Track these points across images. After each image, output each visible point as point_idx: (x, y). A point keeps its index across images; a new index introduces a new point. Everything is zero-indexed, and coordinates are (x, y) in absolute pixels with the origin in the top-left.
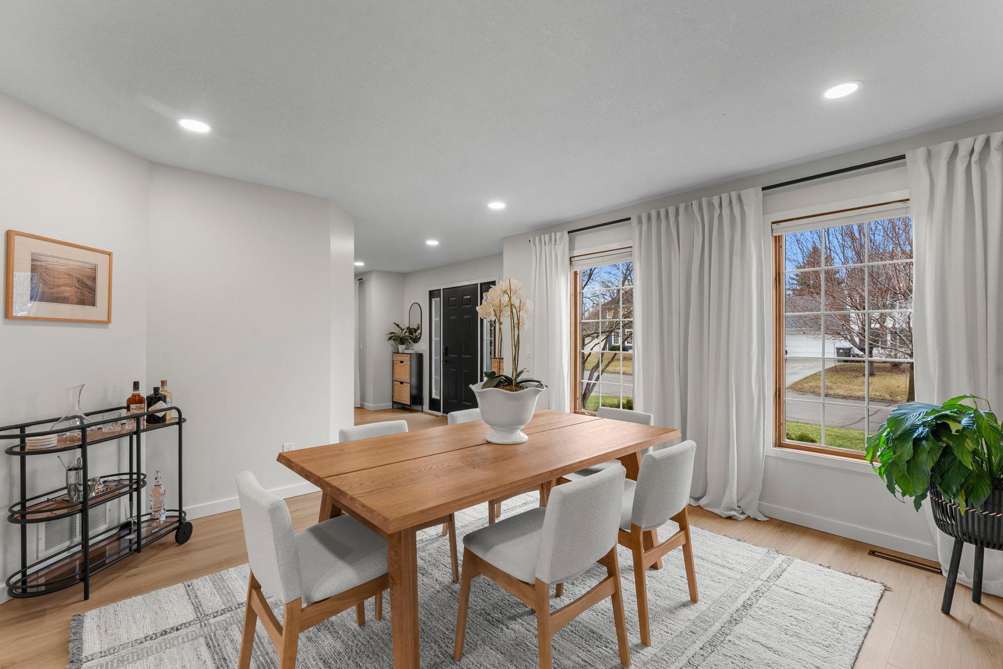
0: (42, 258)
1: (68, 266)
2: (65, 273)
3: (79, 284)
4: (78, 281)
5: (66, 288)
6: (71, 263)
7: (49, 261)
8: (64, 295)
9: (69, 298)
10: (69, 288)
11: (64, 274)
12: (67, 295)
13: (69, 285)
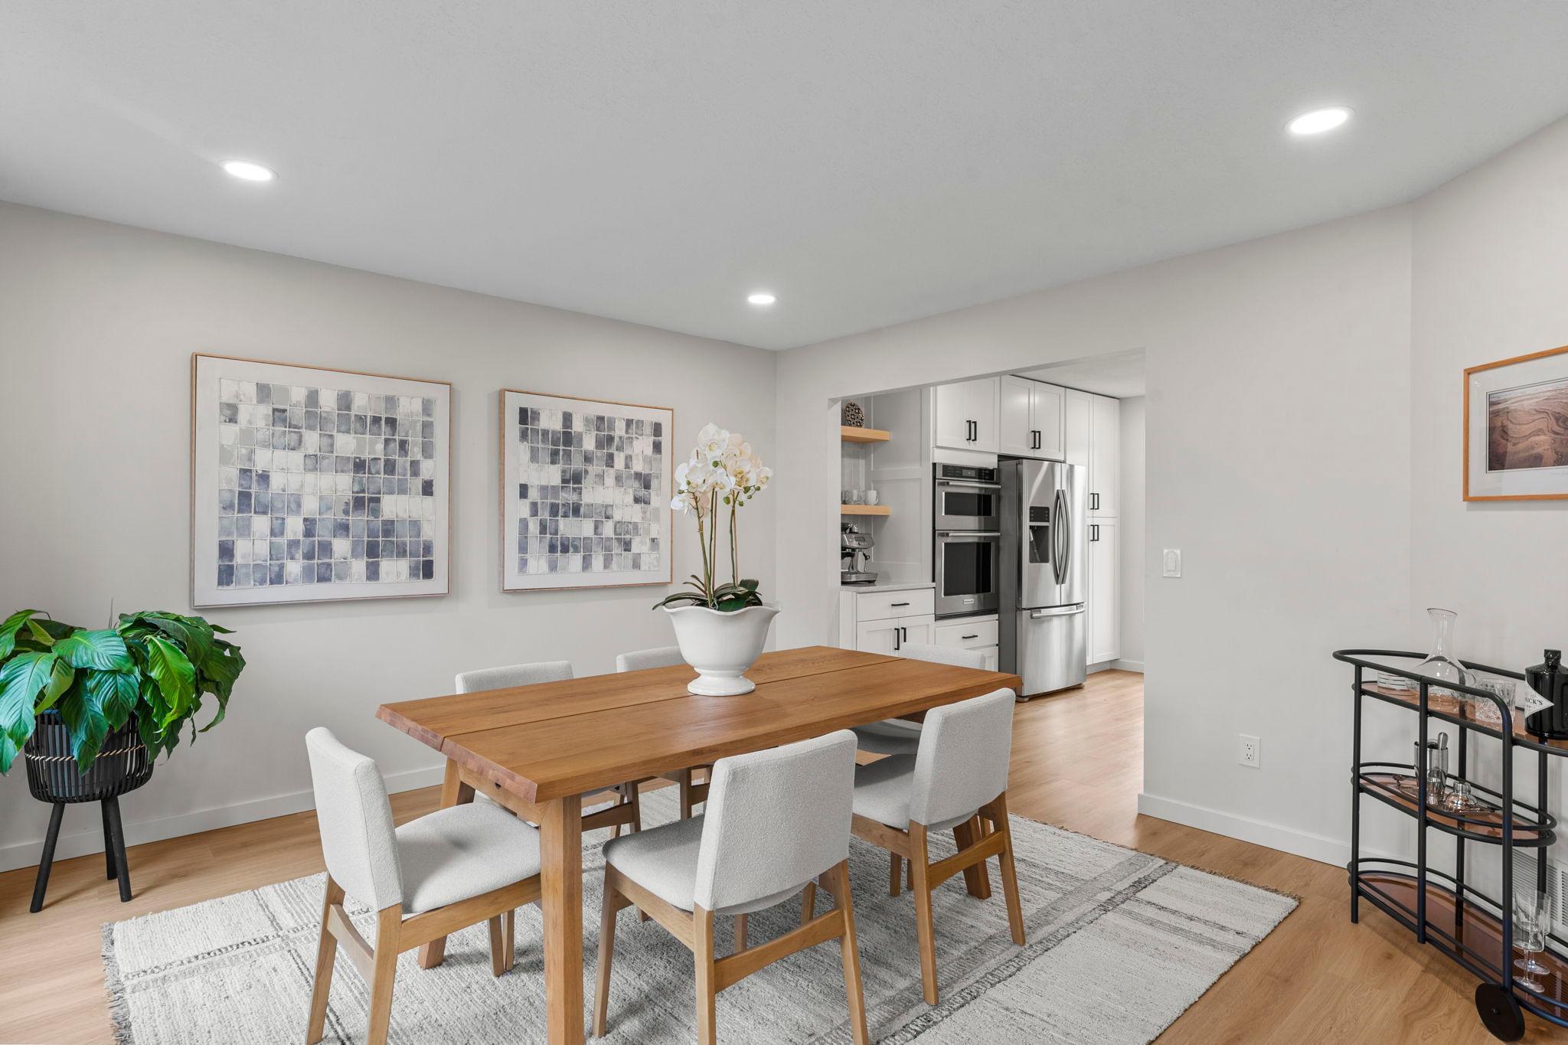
0: (1503, 396)
1: (1539, 397)
2: (1536, 410)
3: (1559, 425)
4: (1557, 420)
5: (1537, 438)
6: (1543, 388)
7: (1511, 399)
8: (1534, 452)
9: (1542, 456)
10: (1542, 438)
11: (1534, 412)
12: (1538, 450)
13: (1538, 432)
